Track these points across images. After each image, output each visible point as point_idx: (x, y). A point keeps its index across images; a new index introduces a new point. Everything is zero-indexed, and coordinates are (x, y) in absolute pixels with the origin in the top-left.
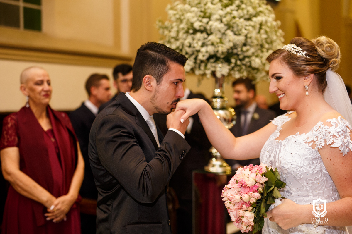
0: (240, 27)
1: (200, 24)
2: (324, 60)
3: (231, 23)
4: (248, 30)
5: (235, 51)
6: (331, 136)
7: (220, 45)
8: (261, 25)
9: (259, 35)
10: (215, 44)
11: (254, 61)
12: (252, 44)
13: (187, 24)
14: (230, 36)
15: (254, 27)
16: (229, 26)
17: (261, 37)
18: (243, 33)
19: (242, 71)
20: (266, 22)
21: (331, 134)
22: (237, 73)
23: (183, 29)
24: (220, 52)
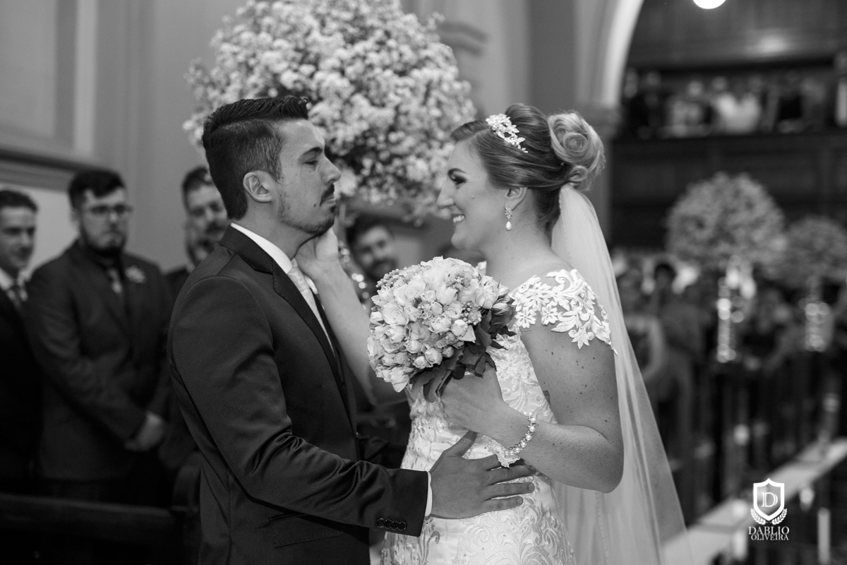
0: (384, 88)
1: (295, 76)
2: (562, 164)
3: (364, 79)
4: (402, 96)
5: (371, 142)
6: (553, 307)
7: (339, 125)
8: (429, 87)
9: (424, 110)
10: (329, 122)
11: (414, 165)
12: (410, 129)
13: (262, 76)
14: (361, 106)
15: (413, 90)
16: (360, 86)
17: (428, 113)
18: (390, 101)
19: (386, 186)
20: (440, 82)
21: (553, 303)
22: (374, 191)
23: (255, 86)
24: (339, 142)
